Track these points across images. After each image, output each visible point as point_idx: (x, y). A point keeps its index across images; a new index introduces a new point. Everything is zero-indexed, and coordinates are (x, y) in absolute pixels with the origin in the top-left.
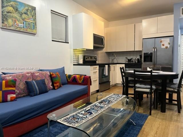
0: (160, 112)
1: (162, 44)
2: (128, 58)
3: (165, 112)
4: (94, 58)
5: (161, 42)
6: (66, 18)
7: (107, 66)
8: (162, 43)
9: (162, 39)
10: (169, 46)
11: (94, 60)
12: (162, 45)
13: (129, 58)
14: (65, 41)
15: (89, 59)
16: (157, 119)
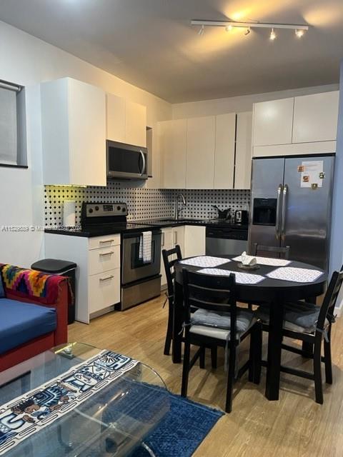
0: (262, 396)
1: (304, 177)
2: (220, 208)
3: (277, 399)
4: (119, 208)
5: (301, 170)
6: (18, 93)
7: (150, 233)
8: (303, 174)
9: (305, 163)
10: (320, 183)
11: (120, 213)
12: (302, 180)
13: (223, 207)
14: (18, 161)
15: (101, 212)
16: (242, 430)
